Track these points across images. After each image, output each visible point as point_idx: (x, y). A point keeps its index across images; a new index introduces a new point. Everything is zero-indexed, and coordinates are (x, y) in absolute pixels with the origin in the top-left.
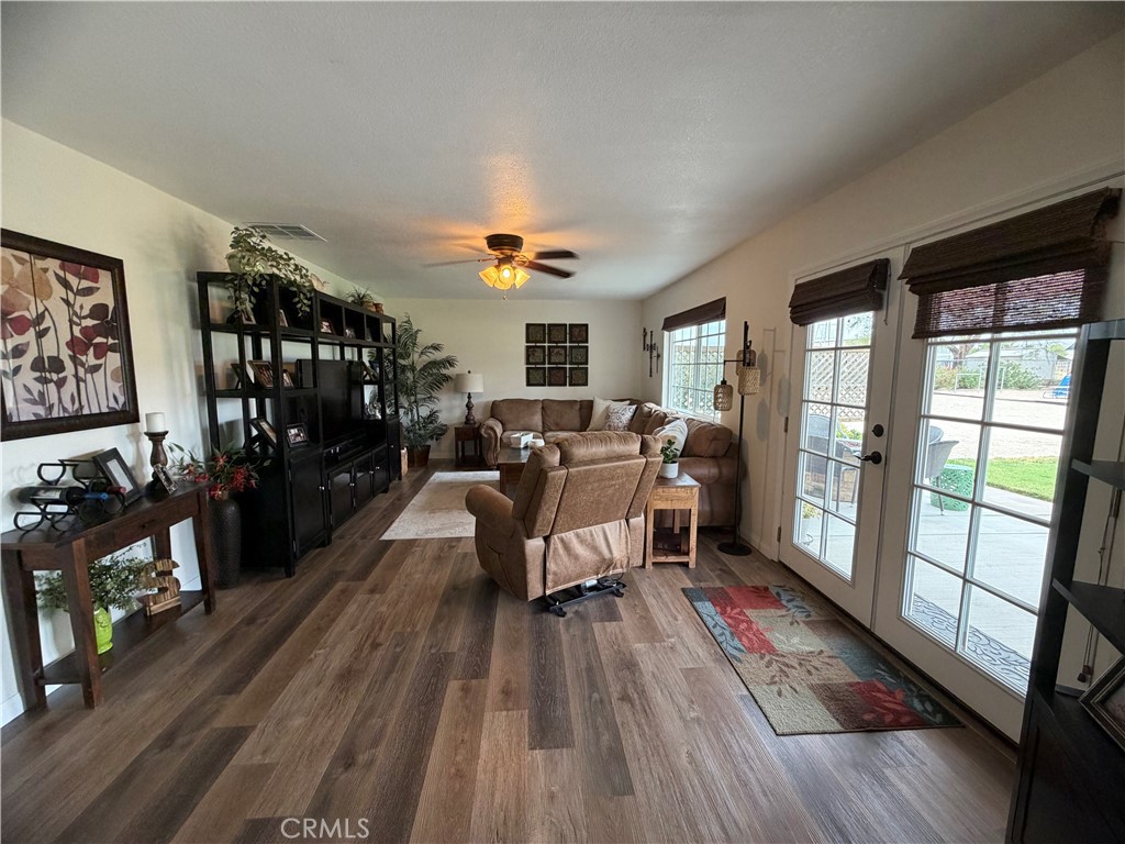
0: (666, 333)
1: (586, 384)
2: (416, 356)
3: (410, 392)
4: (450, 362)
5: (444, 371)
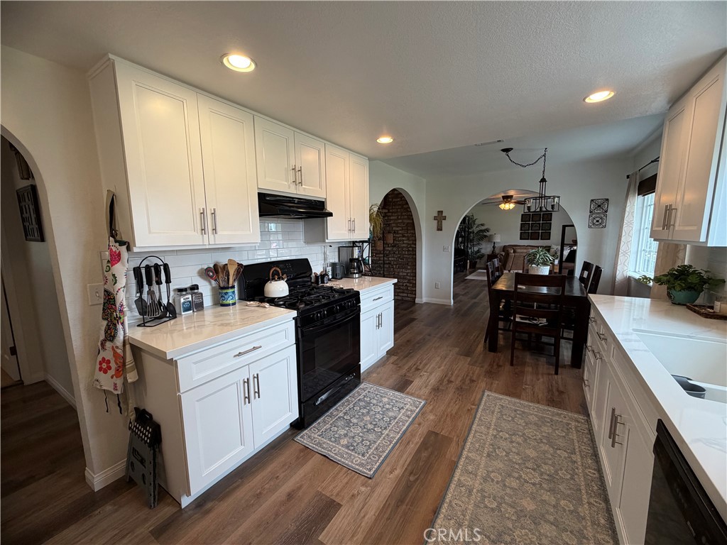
1: (549, 239)
2: (474, 228)
3: (472, 241)
4: (487, 230)
5: (485, 234)
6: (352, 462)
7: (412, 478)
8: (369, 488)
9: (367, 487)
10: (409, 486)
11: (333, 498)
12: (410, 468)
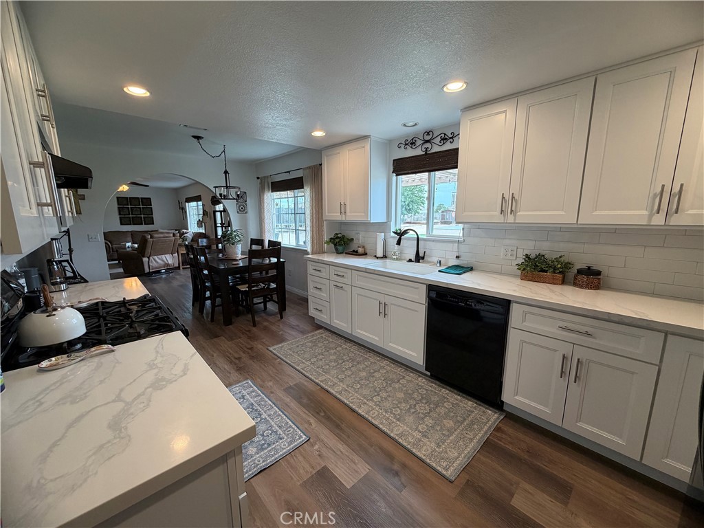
0: (187, 204)
1: (153, 224)
6: (283, 449)
7: (323, 414)
8: (318, 443)
9: (316, 444)
10: (328, 418)
11: (314, 472)
12: (312, 412)
